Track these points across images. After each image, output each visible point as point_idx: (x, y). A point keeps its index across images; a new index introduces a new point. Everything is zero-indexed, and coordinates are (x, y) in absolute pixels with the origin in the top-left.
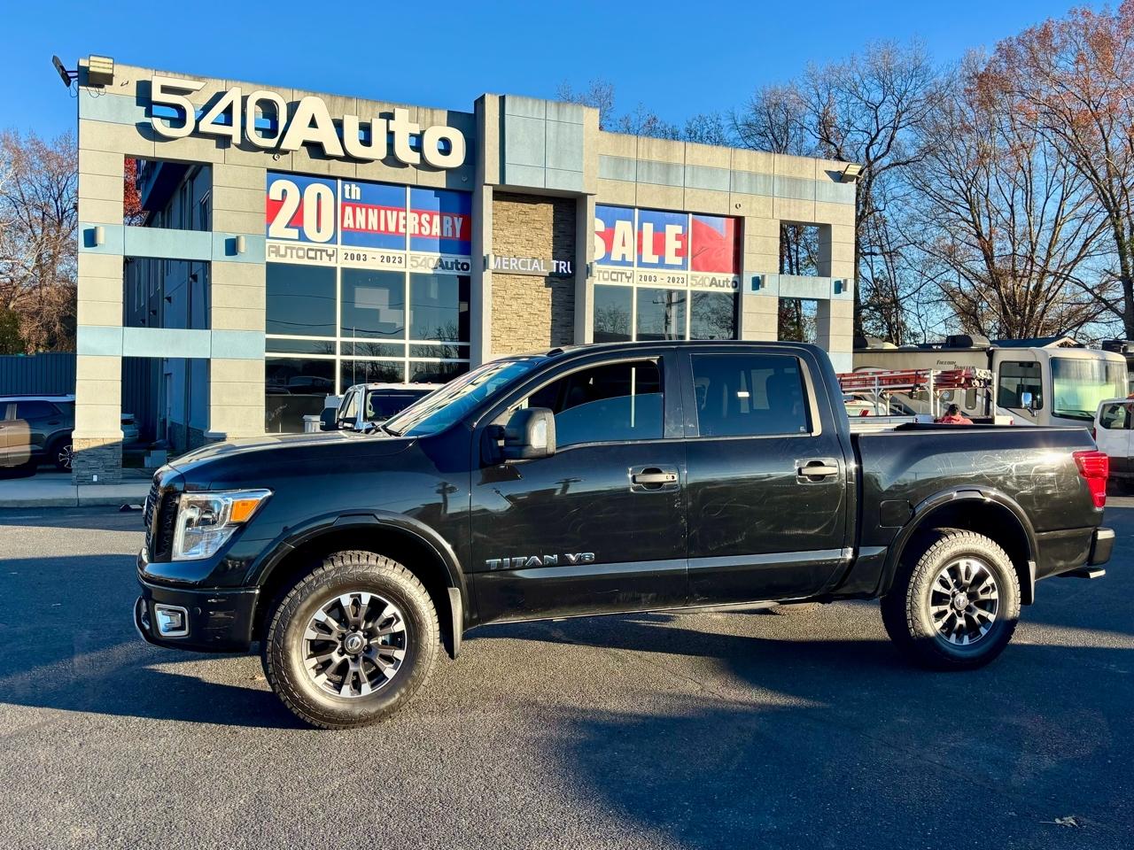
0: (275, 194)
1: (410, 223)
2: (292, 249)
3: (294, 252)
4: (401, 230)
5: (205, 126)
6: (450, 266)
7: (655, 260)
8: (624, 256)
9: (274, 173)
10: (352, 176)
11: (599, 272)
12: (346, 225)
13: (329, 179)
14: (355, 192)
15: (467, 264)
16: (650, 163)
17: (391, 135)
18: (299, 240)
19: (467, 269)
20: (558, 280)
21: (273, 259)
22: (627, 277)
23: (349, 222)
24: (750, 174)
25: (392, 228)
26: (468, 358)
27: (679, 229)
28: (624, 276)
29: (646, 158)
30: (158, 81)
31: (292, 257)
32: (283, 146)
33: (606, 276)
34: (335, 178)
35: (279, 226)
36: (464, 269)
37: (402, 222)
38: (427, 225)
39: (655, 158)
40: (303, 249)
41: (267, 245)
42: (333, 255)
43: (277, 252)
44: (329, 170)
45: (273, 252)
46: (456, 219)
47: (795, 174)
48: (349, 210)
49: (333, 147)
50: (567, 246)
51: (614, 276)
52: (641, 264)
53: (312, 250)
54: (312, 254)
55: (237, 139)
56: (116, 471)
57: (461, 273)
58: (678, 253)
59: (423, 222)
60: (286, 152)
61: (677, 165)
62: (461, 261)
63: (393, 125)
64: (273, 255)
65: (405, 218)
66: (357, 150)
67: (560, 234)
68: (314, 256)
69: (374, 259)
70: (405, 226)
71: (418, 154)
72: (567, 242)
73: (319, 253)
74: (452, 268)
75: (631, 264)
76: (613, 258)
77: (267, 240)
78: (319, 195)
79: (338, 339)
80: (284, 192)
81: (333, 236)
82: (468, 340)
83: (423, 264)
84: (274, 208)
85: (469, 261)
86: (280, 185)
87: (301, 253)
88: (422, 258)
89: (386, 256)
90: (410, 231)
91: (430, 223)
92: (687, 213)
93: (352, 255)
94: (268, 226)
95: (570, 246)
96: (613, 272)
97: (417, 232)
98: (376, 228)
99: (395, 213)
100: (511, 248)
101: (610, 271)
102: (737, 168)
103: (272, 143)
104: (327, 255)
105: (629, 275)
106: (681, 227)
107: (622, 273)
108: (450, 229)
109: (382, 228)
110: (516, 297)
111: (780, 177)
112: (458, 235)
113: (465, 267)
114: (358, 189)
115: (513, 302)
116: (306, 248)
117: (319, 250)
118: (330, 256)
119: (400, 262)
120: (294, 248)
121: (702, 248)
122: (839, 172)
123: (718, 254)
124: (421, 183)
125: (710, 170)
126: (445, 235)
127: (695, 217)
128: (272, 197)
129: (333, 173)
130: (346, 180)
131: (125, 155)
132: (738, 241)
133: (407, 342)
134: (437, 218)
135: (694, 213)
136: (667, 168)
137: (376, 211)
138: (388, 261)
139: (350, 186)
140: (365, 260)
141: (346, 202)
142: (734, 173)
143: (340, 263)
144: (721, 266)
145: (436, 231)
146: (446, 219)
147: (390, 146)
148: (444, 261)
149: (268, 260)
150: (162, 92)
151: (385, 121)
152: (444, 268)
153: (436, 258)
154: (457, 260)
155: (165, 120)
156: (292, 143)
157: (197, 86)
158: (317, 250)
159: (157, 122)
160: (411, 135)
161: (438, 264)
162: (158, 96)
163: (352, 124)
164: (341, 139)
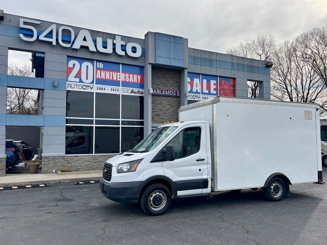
1: (121, 76)
2: (77, 85)
3: (78, 86)
4: (118, 79)
5: (42, 38)
6: (136, 93)
7: (207, 92)
8: (197, 90)
9: (70, 58)
10: (99, 59)
11: (189, 95)
12: (97, 77)
13: (91, 60)
14: (101, 65)
15: (143, 92)
16: (205, 59)
17: (114, 45)
18: (80, 82)
19: (143, 94)
20: (175, 98)
21: (69, 89)
22: (198, 97)
23: (99, 76)
24: (238, 64)
25: (115, 79)
26: (143, 125)
27: (215, 82)
28: (197, 97)
29: (204, 57)
30: (22, 21)
31: (77, 88)
32: (73, 47)
33: (191, 97)
34: (93, 60)
35: (72, 77)
36: (141, 94)
37: (118, 77)
39: (207, 57)
40: (81, 86)
42: (92, 88)
43: (71, 87)
44: (91, 57)
45: (69, 86)
46: (138, 76)
47: (252, 65)
48: (99, 72)
49: (92, 48)
50: (178, 86)
51: (194, 97)
52: (203, 93)
53: (85, 86)
54: (84, 87)
55: (54, 43)
56: (3, 171)
57: (140, 95)
58: (215, 90)
59: (126, 77)
60: (75, 50)
61: (214, 60)
62: (140, 91)
63: (115, 41)
65: (120, 75)
66: (101, 50)
67: (175, 82)
69: (108, 90)
70: (120, 78)
71: (124, 52)
72: (178, 85)
73: (87, 87)
74: (137, 93)
75: (199, 93)
76: (193, 91)
77: (67, 82)
78: (87, 66)
79: (94, 119)
80: (74, 65)
81: (93, 81)
82: (143, 119)
83: (127, 92)
84: (69, 70)
86: (72, 62)
87: (80, 87)
88: (126, 89)
89: (112, 88)
90: (121, 80)
91: (129, 77)
92: (217, 76)
93: (100, 88)
94: (68, 77)
95: (179, 86)
96: (193, 96)
97: (124, 80)
98: (109, 78)
99: (116, 73)
100: (158, 87)
101: (192, 95)
102: (234, 62)
103: (69, 46)
104: (90, 88)
105: (199, 97)
107: (196, 96)
108: (136, 80)
109: (111, 79)
110: (160, 104)
111: (247, 66)
112: (139, 82)
113: (142, 93)
114: (102, 64)
115: (159, 106)
116: (82, 85)
117: (87, 86)
118: (91, 88)
119: (118, 91)
121: (223, 88)
122: (265, 64)
123: (228, 90)
124: (125, 63)
125: (225, 62)
126: (134, 81)
127: (220, 78)
128: (69, 66)
129: (92, 58)
130: (97, 61)
131: (8, 47)
132: (234, 86)
133: (121, 120)
134: (131, 76)
135: (220, 77)
136: (211, 60)
137: (109, 72)
138: (113, 90)
139: (99, 63)
140: (105, 90)
141: (97, 69)
142: (232, 63)
143: (95, 90)
144: (229, 94)
145: (131, 80)
146: (135, 76)
147: (114, 49)
148: (134, 91)
149: (67, 89)
150: (24, 24)
151: (112, 40)
152: (134, 93)
153: (131, 90)
154: (139, 91)
155: (25, 35)
156: (77, 46)
157: (39, 23)
158: (86, 86)
159: (22, 36)
160: (122, 46)
161: (132, 92)
162: (22, 25)
163: (99, 41)
164: (96, 46)
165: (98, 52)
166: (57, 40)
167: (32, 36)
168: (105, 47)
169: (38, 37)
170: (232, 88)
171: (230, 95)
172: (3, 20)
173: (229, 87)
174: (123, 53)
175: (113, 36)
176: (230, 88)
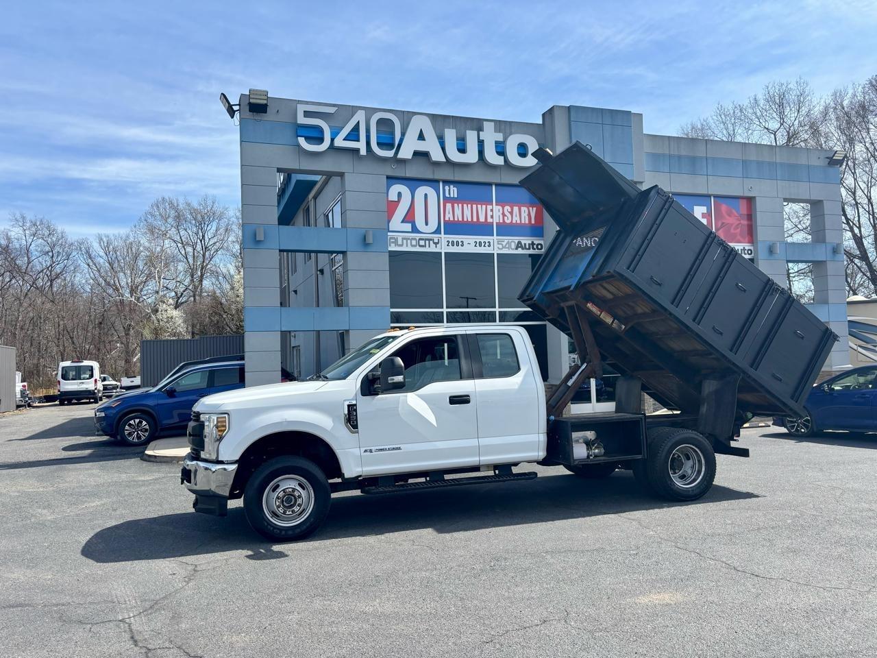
0: (393, 196)
1: (495, 213)
2: (407, 239)
3: (409, 241)
4: (490, 220)
5: (339, 142)
6: (527, 247)
9: (392, 179)
10: (450, 178)
12: (447, 219)
13: (433, 182)
14: (453, 191)
15: (542, 245)
16: (680, 157)
18: (412, 232)
19: (541, 249)
21: (393, 248)
23: (449, 216)
24: (758, 162)
25: (482, 219)
27: (704, 209)
29: (676, 153)
30: (301, 109)
31: (407, 246)
32: (400, 156)
34: (437, 181)
35: (396, 223)
36: (538, 249)
37: (489, 213)
38: (509, 216)
39: (683, 153)
40: (415, 239)
41: (389, 237)
42: (438, 243)
43: (396, 243)
44: (434, 173)
45: (393, 242)
47: (793, 161)
48: (449, 206)
49: (437, 156)
53: (422, 239)
54: (422, 243)
55: (363, 152)
57: (537, 252)
59: (506, 213)
60: (404, 161)
61: (701, 158)
62: (536, 242)
63: (483, 136)
64: (393, 245)
65: (492, 210)
66: (456, 156)
68: (423, 244)
69: (469, 245)
70: (492, 217)
71: (503, 157)
73: (427, 242)
74: (529, 249)
77: (389, 234)
78: (426, 195)
79: (445, 310)
80: (400, 194)
81: (438, 228)
83: (507, 246)
84: (392, 206)
85: (542, 242)
86: (397, 188)
87: (414, 242)
88: (506, 241)
89: (478, 241)
90: (496, 220)
91: (511, 213)
92: (709, 196)
93: (453, 242)
94: (389, 222)
97: (501, 221)
98: (470, 220)
99: (484, 207)
102: (748, 158)
103: (390, 154)
104: (434, 243)
106: (705, 208)
108: (527, 217)
109: (475, 220)
111: (782, 164)
112: (533, 222)
113: (539, 247)
114: (455, 189)
116: (418, 239)
118: (436, 244)
119: (489, 246)
120: (409, 239)
121: (723, 223)
122: (827, 158)
123: (736, 228)
124: (504, 181)
125: (727, 161)
126: (523, 222)
127: (717, 199)
128: (391, 198)
129: (436, 177)
130: (446, 182)
131: (278, 168)
132: (750, 217)
133: (497, 310)
134: (516, 209)
135: (715, 197)
136: (693, 160)
137: (469, 206)
138: (480, 246)
139: (449, 187)
140: (462, 245)
141: (447, 200)
142: (745, 162)
143: (444, 249)
144: (739, 237)
145: (516, 219)
146: (523, 209)
147: (481, 152)
148: (523, 242)
149: (390, 249)
150: (305, 116)
151: (476, 132)
152: (523, 249)
153: (517, 242)
154: (533, 242)
155: (308, 139)
156: (406, 153)
157: (332, 110)
158: (426, 240)
159: (302, 141)
160: (496, 142)
161: (519, 245)
162: (302, 120)
163: (451, 136)
164: (443, 149)
165: (449, 162)
166: (368, 143)
167: (320, 140)
168: (462, 150)
169: (332, 140)
170: (745, 222)
171: (741, 239)
172: (266, 112)
173: (738, 220)
174: (499, 161)
175: (477, 124)
176: (742, 222)
